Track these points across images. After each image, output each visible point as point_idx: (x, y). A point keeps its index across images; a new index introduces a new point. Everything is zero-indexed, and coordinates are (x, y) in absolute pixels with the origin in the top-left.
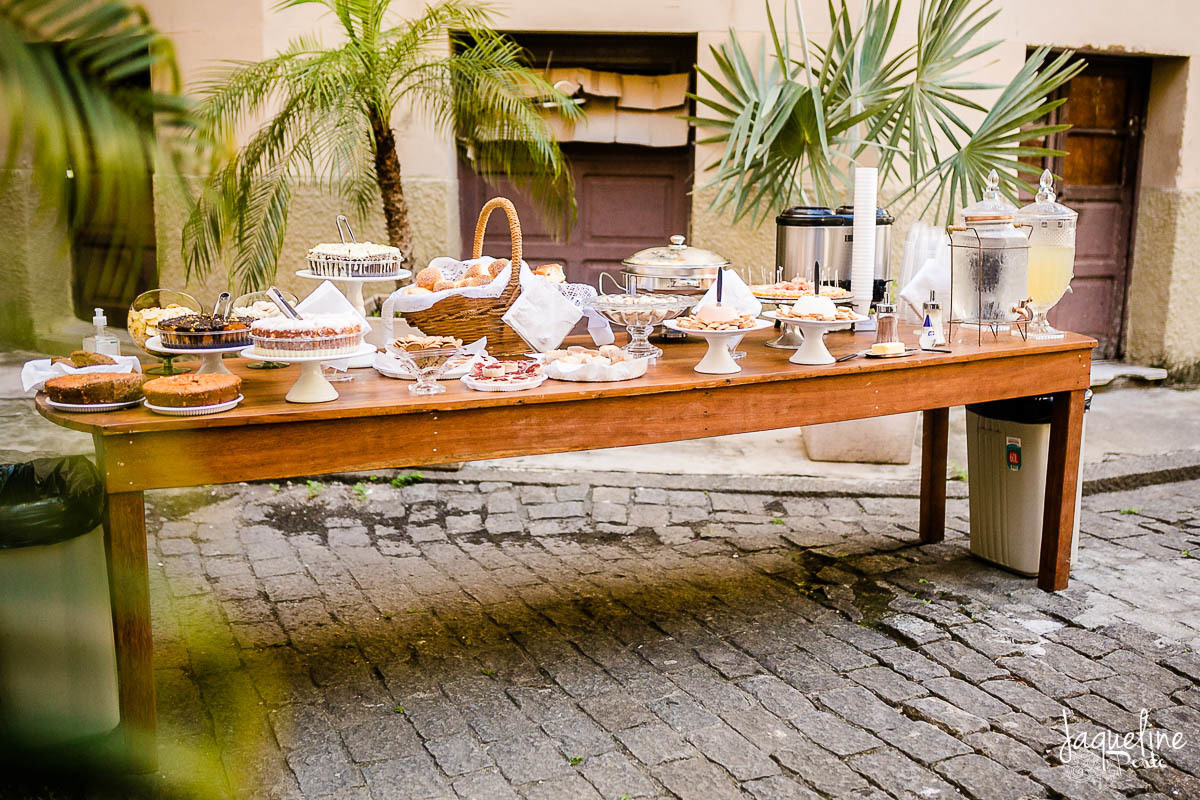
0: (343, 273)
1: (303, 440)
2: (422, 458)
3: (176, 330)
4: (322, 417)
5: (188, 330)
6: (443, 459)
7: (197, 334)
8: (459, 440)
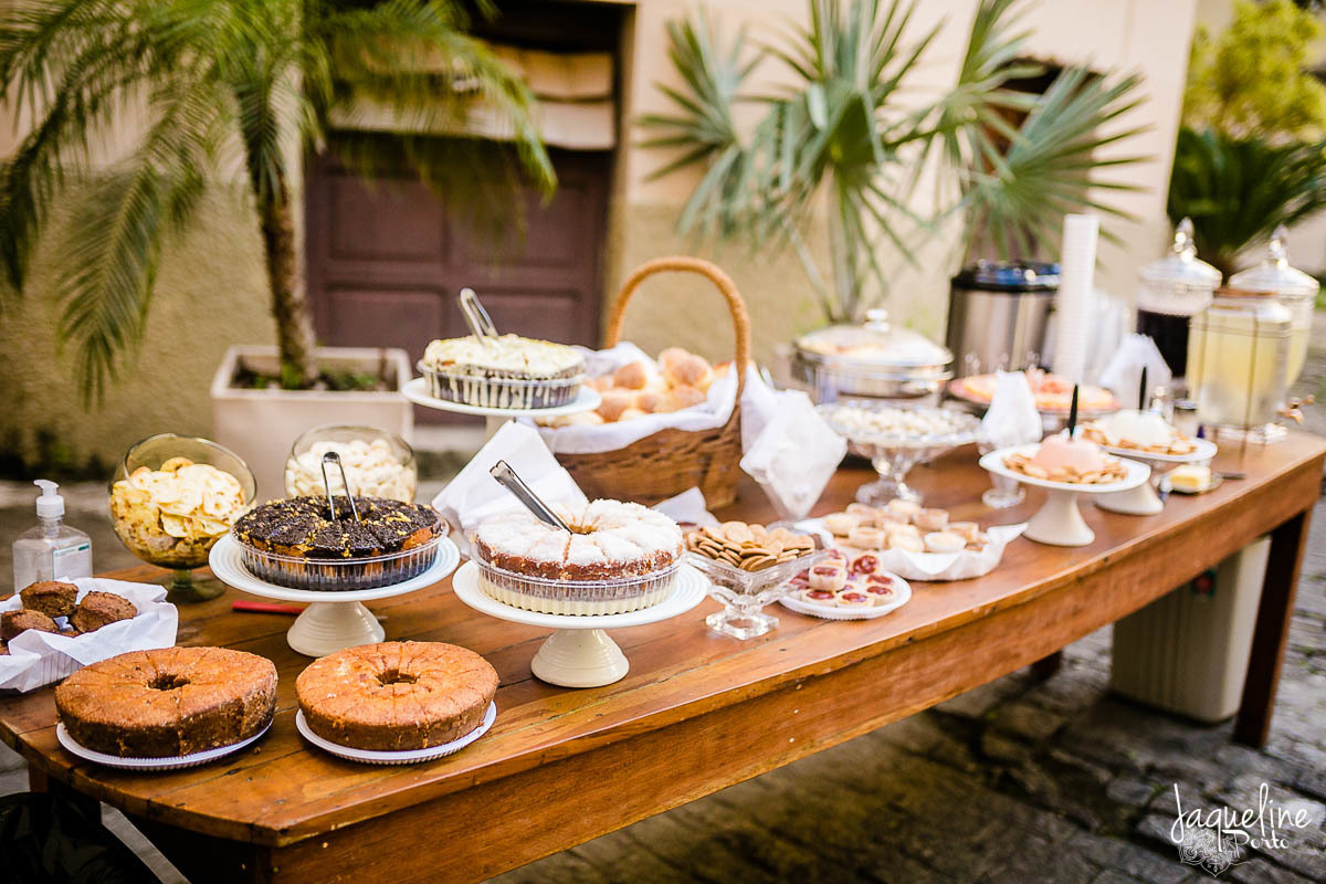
0: (518, 401)
1: (615, 770)
2: (774, 759)
3: (307, 554)
4: (659, 724)
5: (337, 554)
6: (801, 752)
7: (357, 561)
8: (823, 716)
